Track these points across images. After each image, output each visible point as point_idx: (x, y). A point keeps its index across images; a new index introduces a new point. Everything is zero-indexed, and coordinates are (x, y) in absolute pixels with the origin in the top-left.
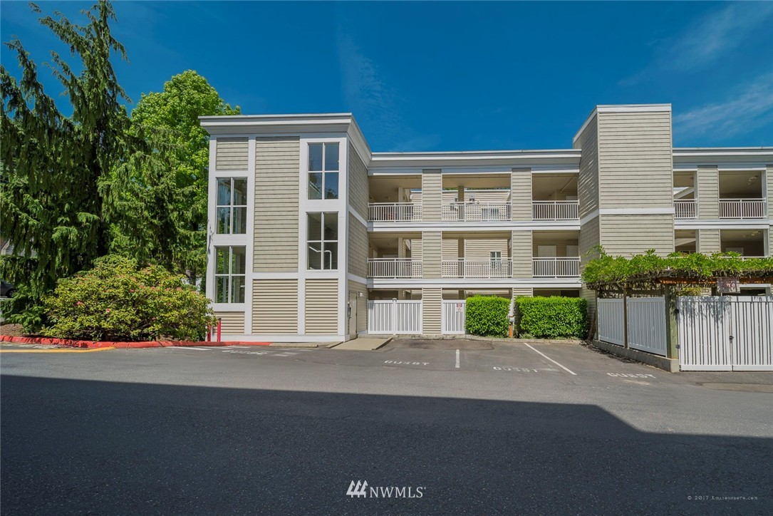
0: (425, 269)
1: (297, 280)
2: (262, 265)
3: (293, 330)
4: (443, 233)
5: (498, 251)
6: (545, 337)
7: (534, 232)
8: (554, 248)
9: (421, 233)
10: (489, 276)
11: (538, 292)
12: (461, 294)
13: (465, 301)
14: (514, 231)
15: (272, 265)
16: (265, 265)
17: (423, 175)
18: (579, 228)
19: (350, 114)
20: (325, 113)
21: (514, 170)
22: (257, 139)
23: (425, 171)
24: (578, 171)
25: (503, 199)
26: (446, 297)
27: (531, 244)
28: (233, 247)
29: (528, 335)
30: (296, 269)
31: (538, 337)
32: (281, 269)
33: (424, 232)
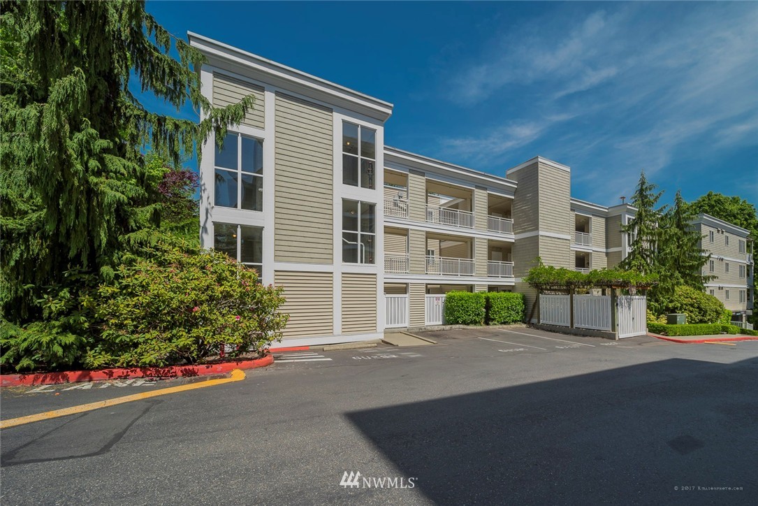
0: (412, 265)
1: (332, 273)
2: (287, 254)
3: (329, 330)
4: (427, 232)
5: (432, 249)
6: (505, 323)
7: (489, 240)
8: (500, 254)
9: (407, 230)
10: (459, 274)
11: (491, 288)
12: (441, 289)
13: (445, 295)
14: (477, 238)
15: (298, 255)
16: (290, 254)
17: (410, 175)
18: (513, 241)
19: (392, 105)
20: (368, 95)
21: (477, 187)
22: (277, 93)
23: (412, 171)
24: (513, 197)
25: (436, 204)
26: (428, 291)
27: (487, 250)
28: (243, 227)
29: (496, 322)
30: (330, 261)
31: (502, 323)
32: (310, 260)
33: (411, 230)
